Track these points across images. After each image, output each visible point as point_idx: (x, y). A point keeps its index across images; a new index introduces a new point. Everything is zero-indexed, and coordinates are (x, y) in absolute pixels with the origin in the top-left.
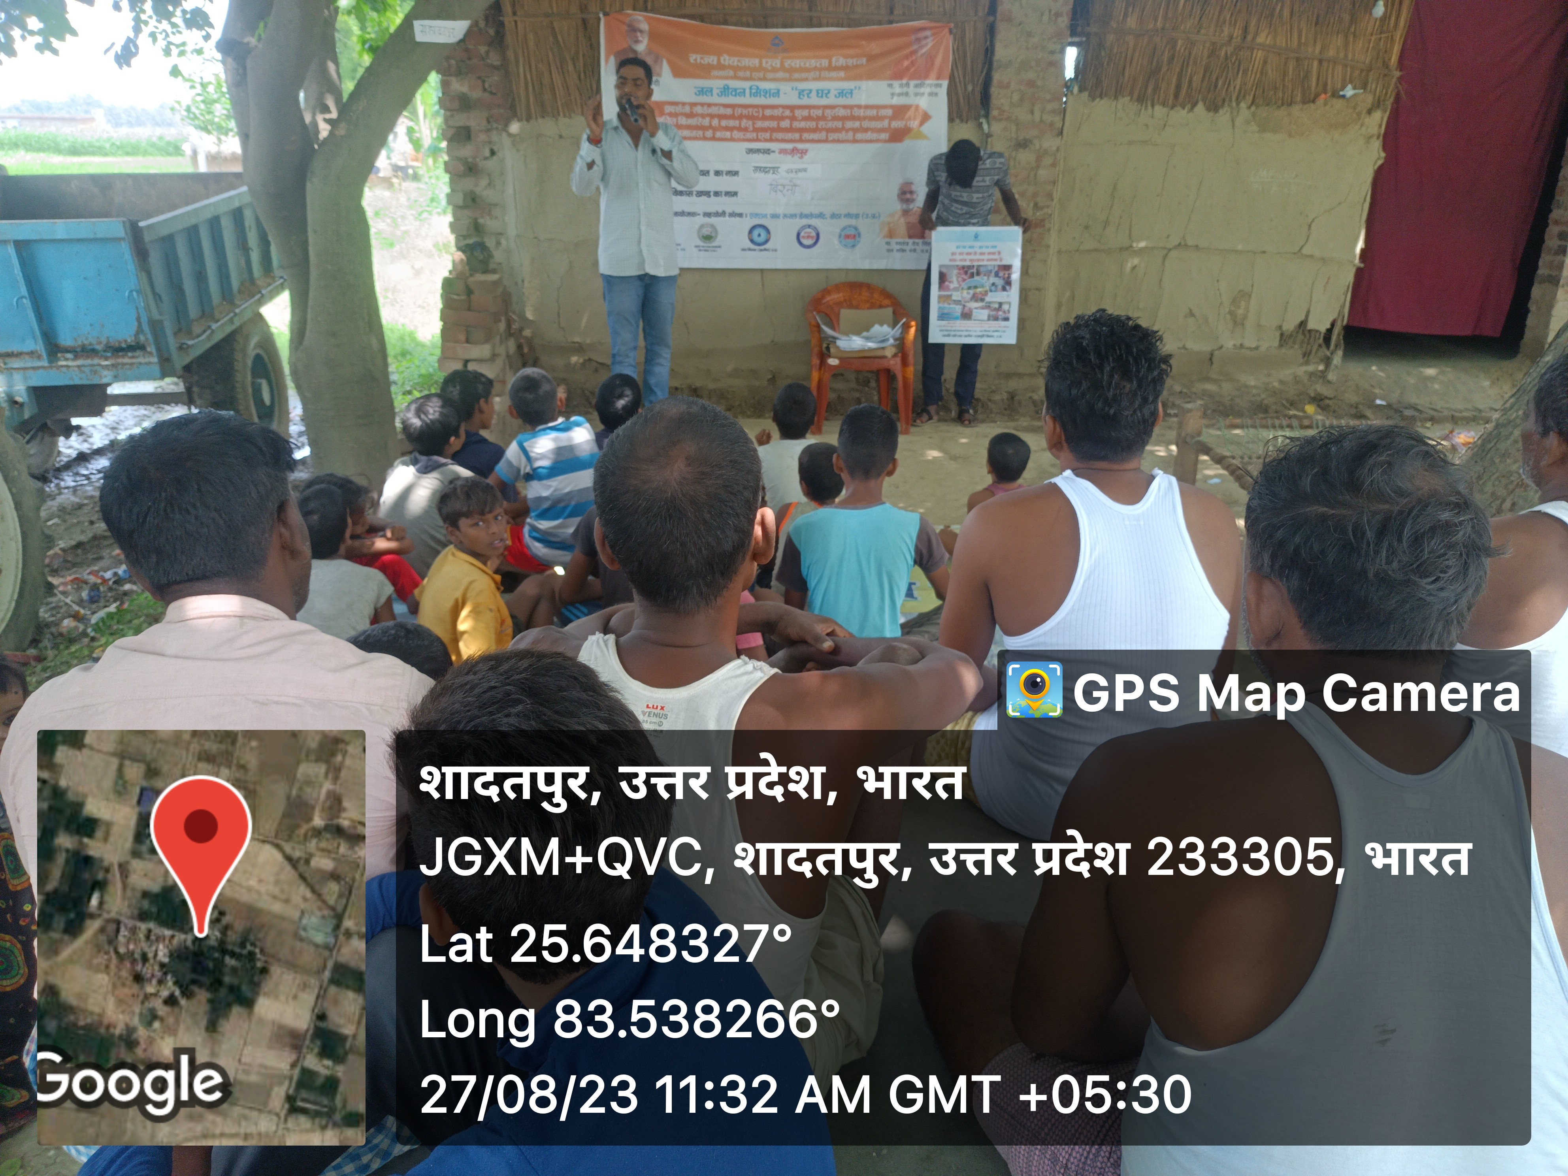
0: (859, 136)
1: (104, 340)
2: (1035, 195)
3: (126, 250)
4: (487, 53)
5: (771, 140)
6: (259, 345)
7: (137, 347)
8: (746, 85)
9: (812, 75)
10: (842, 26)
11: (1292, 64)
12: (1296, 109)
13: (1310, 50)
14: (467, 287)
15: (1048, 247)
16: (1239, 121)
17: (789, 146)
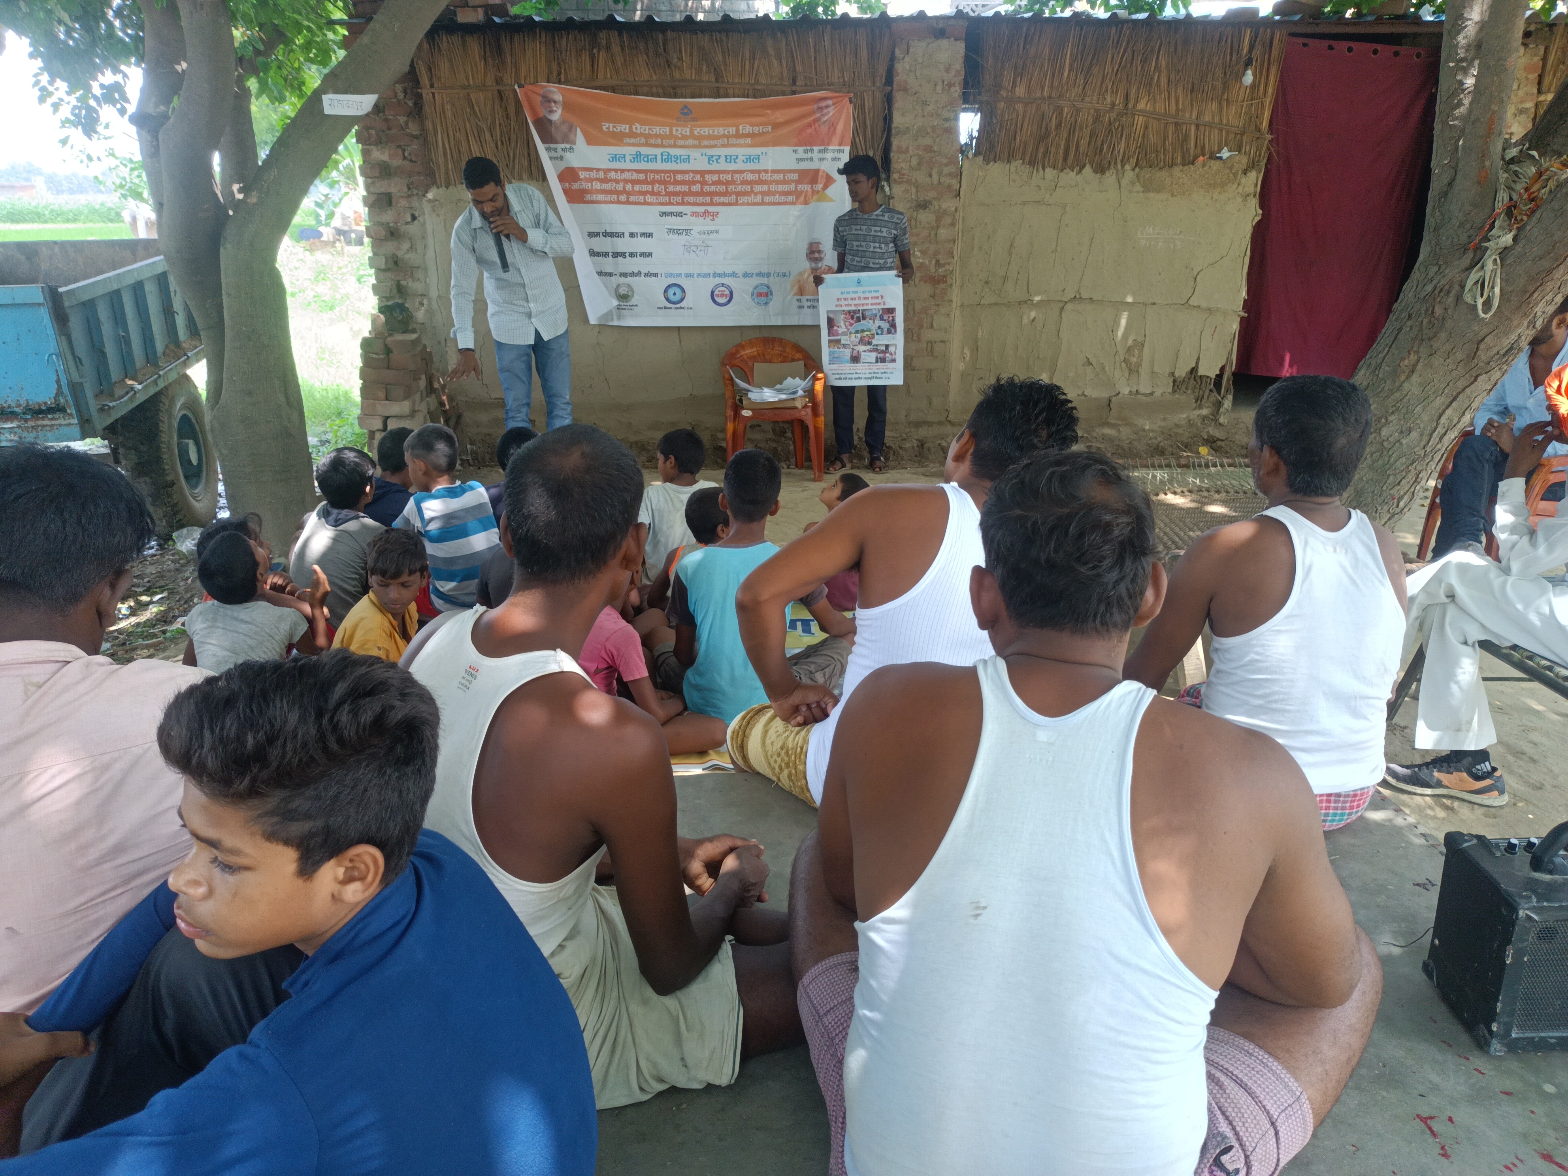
0: (767, 199)
1: (23, 402)
2: (936, 253)
3: (44, 315)
4: (407, 123)
5: (683, 203)
6: (185, 406)
7: (56, 409)
8: (658, 151)
9: (720, 142)
10: (748, 97)
11: (1171, 129)
12: (1177, 171)
13: (1187, 115)
14: (386, 346)
15: (951, 301)
16: (1124, 182)
17: (701, 209)
